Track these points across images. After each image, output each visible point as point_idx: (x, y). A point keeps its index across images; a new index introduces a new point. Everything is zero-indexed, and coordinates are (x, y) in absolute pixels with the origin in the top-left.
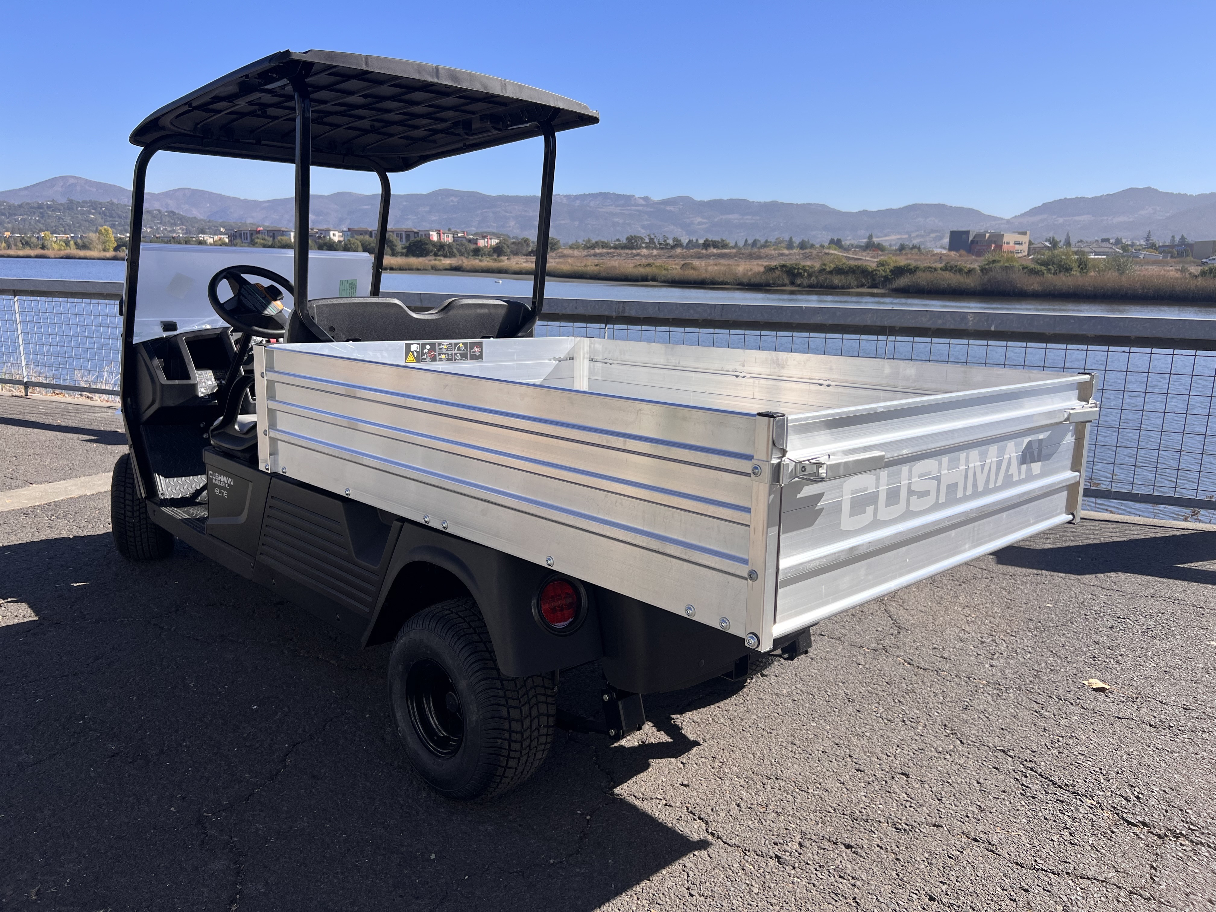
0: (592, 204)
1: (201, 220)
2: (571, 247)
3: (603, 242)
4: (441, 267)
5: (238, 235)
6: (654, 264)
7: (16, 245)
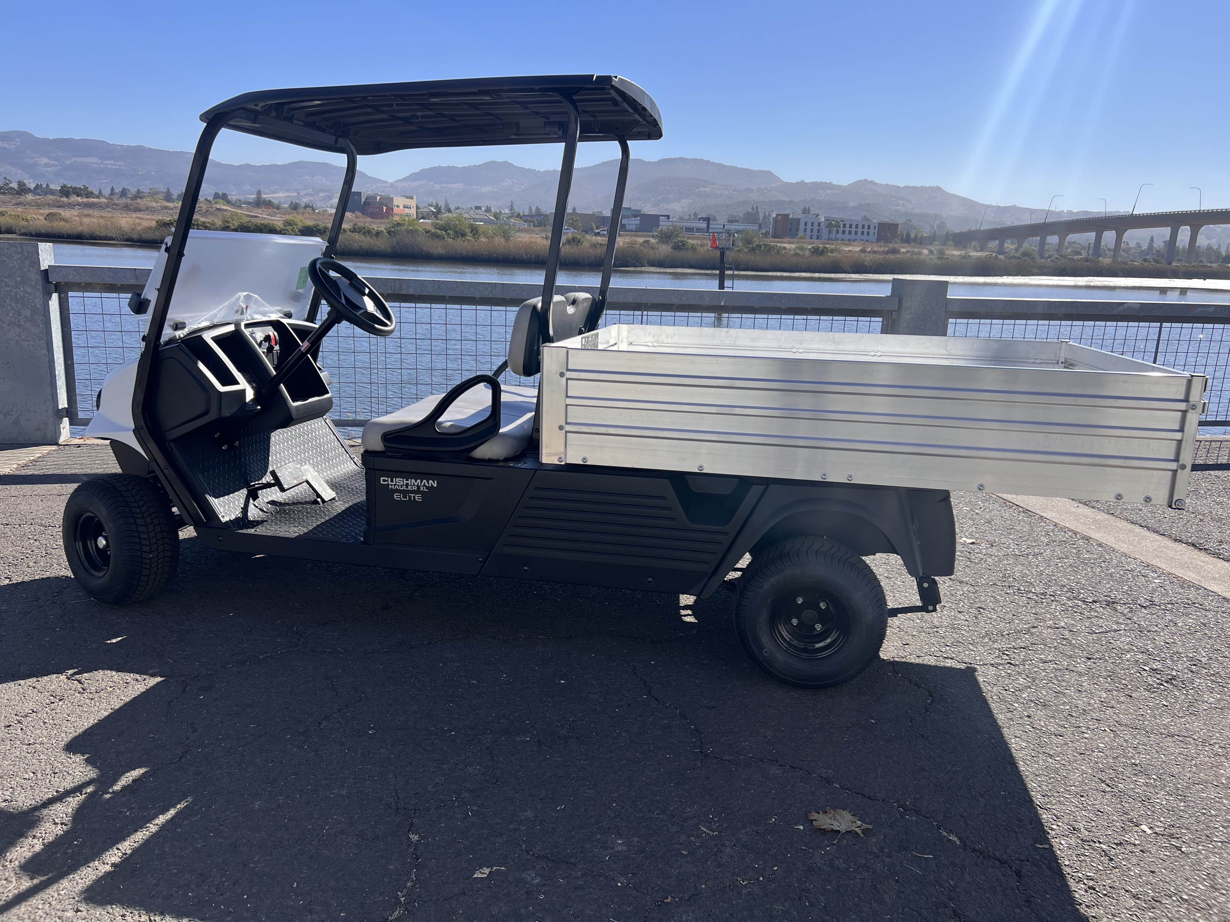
6: (6, 212)
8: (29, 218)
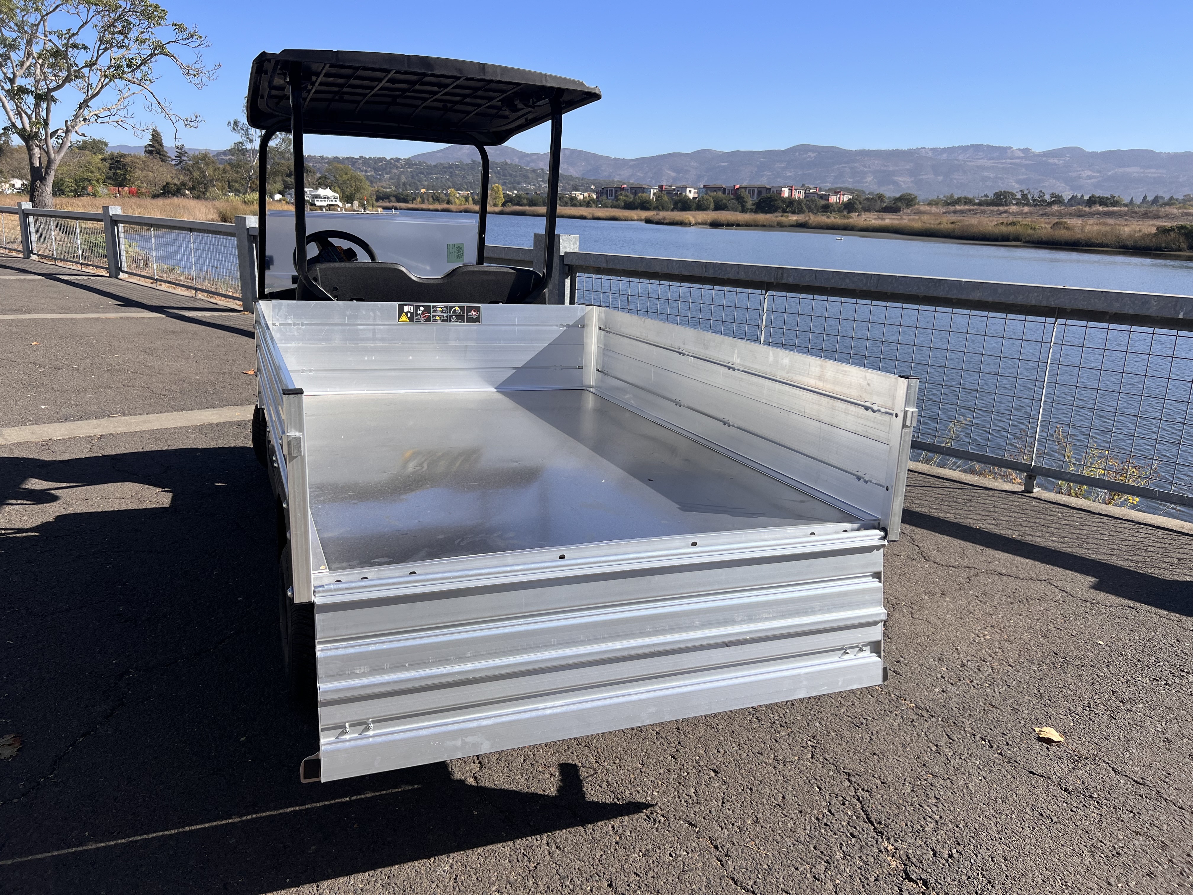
0: (961, 157)
1: (576, 178)
2: (930, 204)
3: (966, 198)
4: (787, 224)
5: (605, 191)
6: (1019, 222)
7: (428, 200)
8: (1037, 227)
